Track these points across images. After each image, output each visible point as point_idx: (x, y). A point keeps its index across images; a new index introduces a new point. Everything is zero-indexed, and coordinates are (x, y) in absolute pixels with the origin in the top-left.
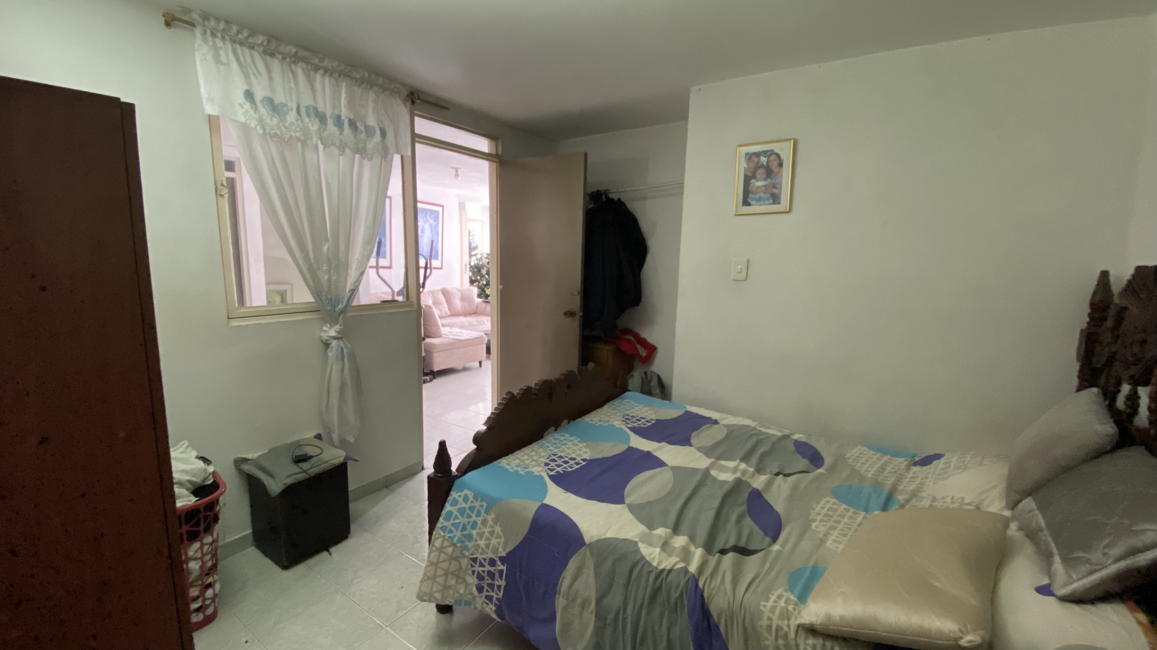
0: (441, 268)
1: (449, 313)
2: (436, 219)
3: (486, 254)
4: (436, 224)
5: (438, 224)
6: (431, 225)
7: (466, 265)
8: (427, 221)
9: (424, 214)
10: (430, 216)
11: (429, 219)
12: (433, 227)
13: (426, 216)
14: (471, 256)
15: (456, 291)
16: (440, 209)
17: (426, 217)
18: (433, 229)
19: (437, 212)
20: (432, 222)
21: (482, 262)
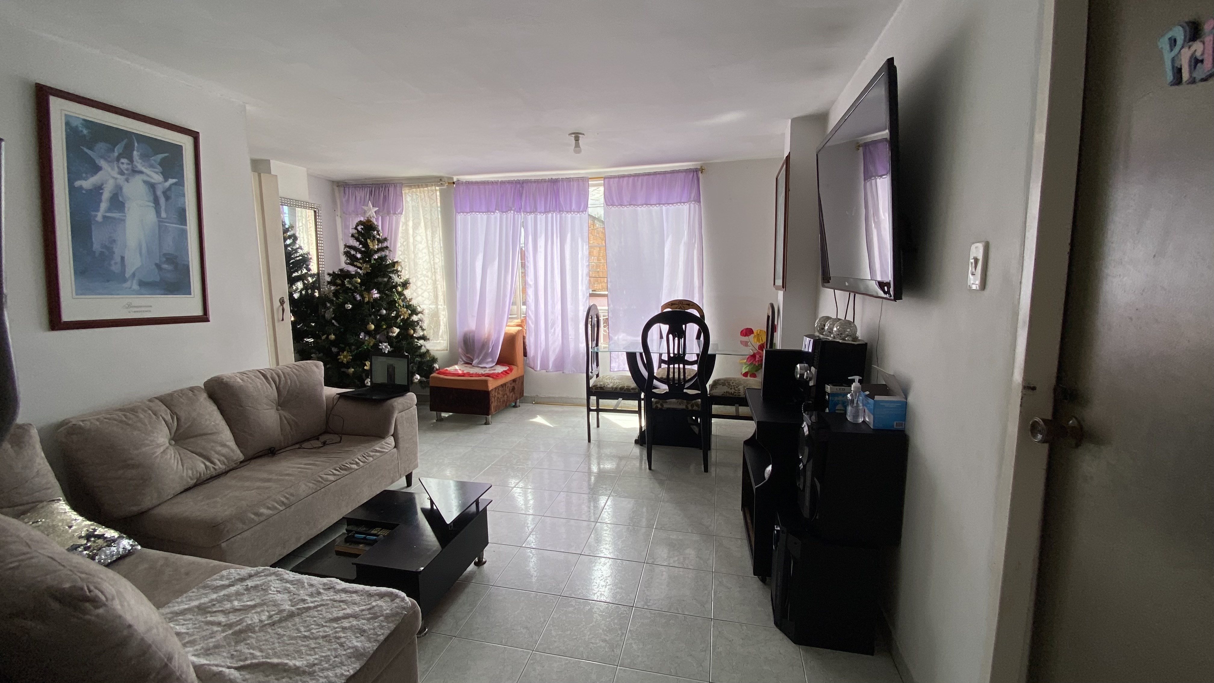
0: (204, 318)
1: (239, 455)
3: (329, 274)
5: (181, 183)
6: (152, 187)
7: (282, 302)
12: (159, 193)
14: (292, 281)
15: (260, 382)
16: (186, 142)
17: (131, 160)
18: (162, 200)
19: (178, 149)
21: (319, 290)
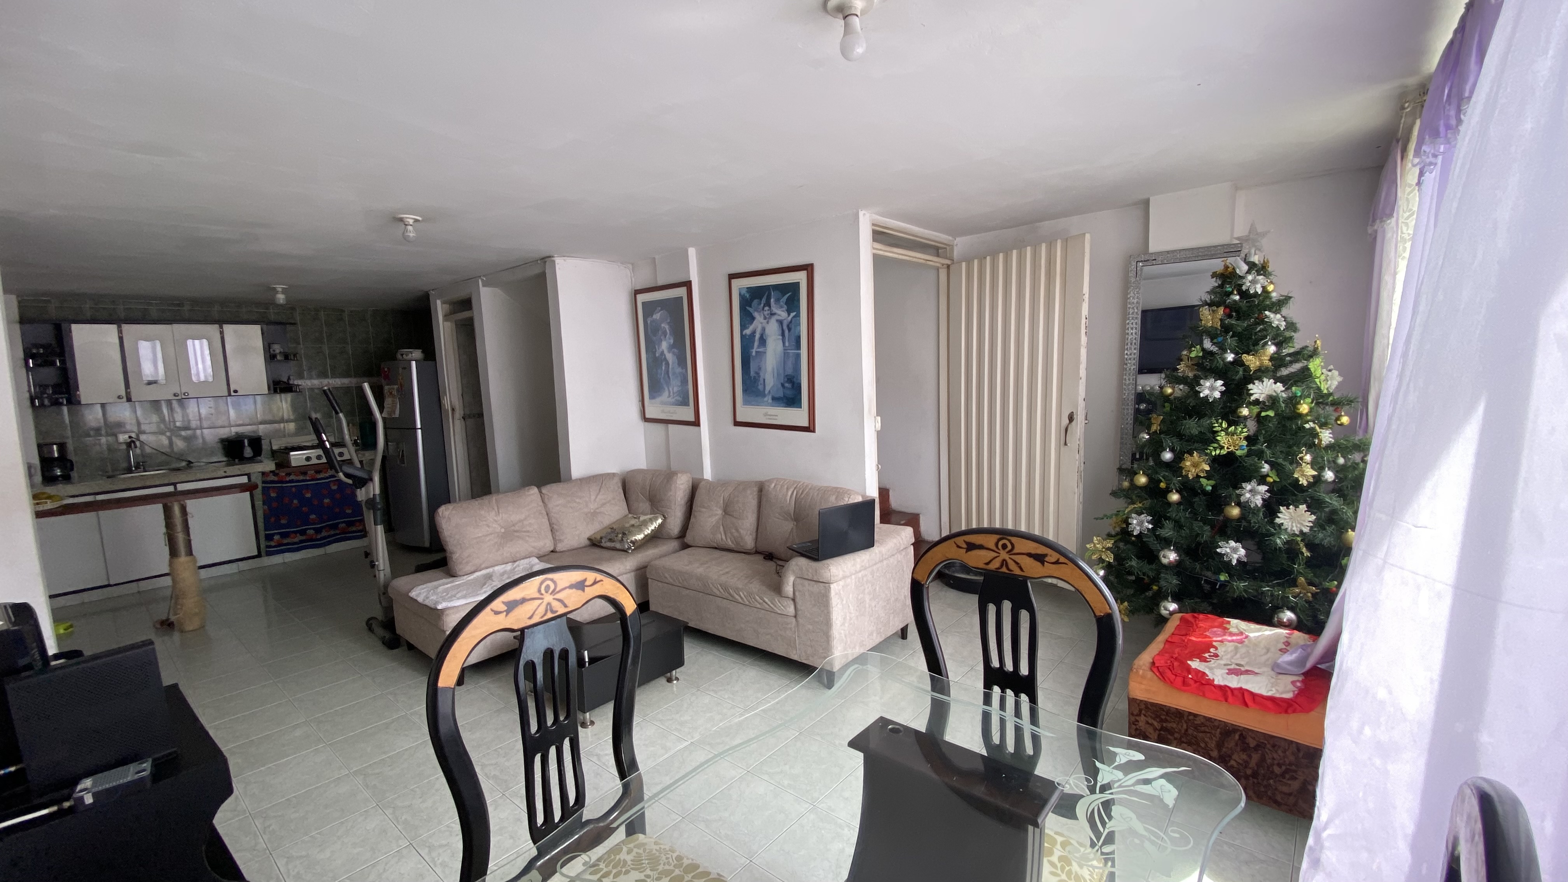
2: (792, 304)
4: (794, 317)
5: (798, 315)
6: (780, 322)
8: (772, 314)
9: (764, 300)
10: (777, 301)
11: (774, 309)
12: (785, 327)
13: (768, 304)
16: (803, 277)
17: (770, 306)
18: (786, 332)
20: (782, 314)
